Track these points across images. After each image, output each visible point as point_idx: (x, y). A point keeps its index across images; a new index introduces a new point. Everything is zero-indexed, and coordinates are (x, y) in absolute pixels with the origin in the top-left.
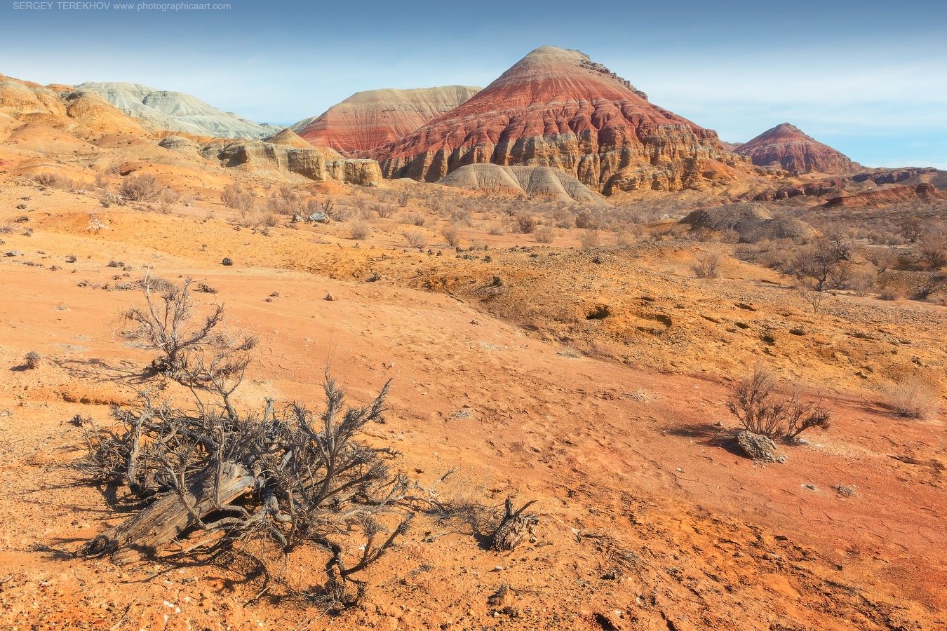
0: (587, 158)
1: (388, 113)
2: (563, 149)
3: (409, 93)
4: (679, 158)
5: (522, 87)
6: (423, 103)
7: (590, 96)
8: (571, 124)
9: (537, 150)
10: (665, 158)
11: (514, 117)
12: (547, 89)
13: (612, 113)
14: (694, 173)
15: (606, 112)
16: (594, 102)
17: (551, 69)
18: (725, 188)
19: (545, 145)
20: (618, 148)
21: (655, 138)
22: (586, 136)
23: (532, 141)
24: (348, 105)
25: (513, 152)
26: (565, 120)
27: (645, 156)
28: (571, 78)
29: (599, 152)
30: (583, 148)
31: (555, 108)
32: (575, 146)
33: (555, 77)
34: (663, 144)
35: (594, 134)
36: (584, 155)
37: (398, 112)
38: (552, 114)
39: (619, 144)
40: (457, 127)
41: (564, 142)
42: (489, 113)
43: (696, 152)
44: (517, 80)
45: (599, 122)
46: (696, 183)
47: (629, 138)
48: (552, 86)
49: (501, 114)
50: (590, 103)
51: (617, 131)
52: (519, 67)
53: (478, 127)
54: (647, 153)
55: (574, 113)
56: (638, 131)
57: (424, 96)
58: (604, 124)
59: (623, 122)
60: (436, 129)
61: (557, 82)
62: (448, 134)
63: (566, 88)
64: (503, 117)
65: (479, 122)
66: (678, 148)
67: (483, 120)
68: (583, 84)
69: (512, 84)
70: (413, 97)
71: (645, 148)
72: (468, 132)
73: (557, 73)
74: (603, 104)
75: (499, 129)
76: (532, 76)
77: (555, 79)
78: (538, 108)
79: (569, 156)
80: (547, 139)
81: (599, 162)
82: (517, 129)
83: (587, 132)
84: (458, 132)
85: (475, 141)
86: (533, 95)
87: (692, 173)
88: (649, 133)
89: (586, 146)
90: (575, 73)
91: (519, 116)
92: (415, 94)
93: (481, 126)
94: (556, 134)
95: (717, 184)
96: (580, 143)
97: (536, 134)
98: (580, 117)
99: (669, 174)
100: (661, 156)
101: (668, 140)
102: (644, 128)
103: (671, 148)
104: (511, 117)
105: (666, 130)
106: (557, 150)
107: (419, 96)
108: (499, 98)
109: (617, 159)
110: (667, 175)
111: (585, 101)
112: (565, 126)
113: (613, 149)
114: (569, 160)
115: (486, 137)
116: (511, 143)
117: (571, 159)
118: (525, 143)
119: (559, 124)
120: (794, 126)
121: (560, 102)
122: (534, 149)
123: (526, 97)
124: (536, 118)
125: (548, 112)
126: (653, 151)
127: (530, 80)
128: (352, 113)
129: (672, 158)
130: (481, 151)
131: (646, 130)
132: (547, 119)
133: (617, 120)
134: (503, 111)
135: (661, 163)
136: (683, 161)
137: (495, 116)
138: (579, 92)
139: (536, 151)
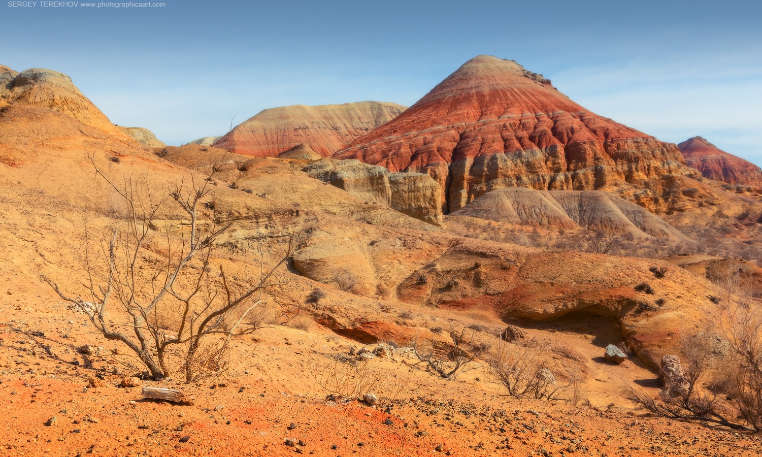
0: (558, 178)
1: (301, 132)
2: (531, 167)
3: (320, 109)
4: (655, 176)
5: (467, 99)
6: (337, 120)
7: (545, 108)
8: (532, 138)
9: (501, 169)
10: (640, 175)
11: (465, 132)
12: (496, 101)
13: (576, 126)
14: (675, 192)
15: (570, 125)
16: (551, 114)
17: (495, 80)
18: (715, 209)
19: (509, 163)
20: (589, 166)
21: (627, 154)
22: (552, 152)
23: (494, 159)
24: (256, 124)
25: (472, 172)
26: (524, 134)
27: (619, 173)
28: (519, 89)
29: (568, 169)
30: (551, 166)
31: (512, 122)
32: (543, 164)
33: (501, 87)
34: (637, 160)
35: (560, 149)
36: (553, 174)
37: (312, 131)
38: (509, 128)
39: (590, 160)
40: (400, 145)
41: (530, 160)
42: (433, 128)
43: (669, 168)
44: (459, 92)
45: (563, 136)
46: (681, 203)
47: (600, 155)
48: (501, 98)
49: (449, 129)
50: (546, 116)
51: (586, 146)
52: (458, 78)
53: (425, 144)
54: (620, 170)
55: (532, 127)
56: (606, 146)
57: (337, 113)
58: (569, 139)
59: (590, 135)
60: (373, 147)
61: (505, 94)
62: (391, 153)
63: (516, 99)
64: (453, 132)
65: (425, 139)
66: (652, 165)
67: (429, 137)
68: (533, 95)
69: (454, 97)
70: (326, 114)
71: (616, 164)
72: (414, 150)
73: (503, 84)
74: (562, 116)
75: (450, 146)
76: (475, 87)
77: (502, 90)
78: (490, 122)
79: (538, 175)
80: (510, 157)
81: (571, 181)
82: (473, 145)
83: (554, 147)
84: (403, 150)
85: (425, 160)
86: (481, 107)
87: (673, 192)
88: (618, 147)
89: (554, 163)
90: (521, 84)
91: (471, 131)
92: (327, 111)
93: (429, 143)
94: (520, 150)
95: (705, 204)
96: (546, 161)
97: (497, 151)
98: (542, 131)
99: (650, 193)
100: (635, 173)
101: (639, 154)
102: (612, 142)
103: (645, 164)
104: (461, 132)
105: (636, 144)
106: (524, 169)
107: (331, 113)
108: (443, 111)
109: (591, 177)
110: (648, 194)
111: (541, 113)
112: (527, 141)
113: (585, 166)
114: (539, 180)
115: (437, 156)
116: (469, 162)
117: (541, 178)
118: (486, 161)
119: (520, 139)
120: (705, 140)
121: (514, 115)
122: (497, 168)
123: (474, 110)
124: (492, 133)
125: (505, 126)
126: (626, 168)
127: (474, 91)
128: (261, 132)
129: (648, 174)
130: (435, 172)
131: (615, 145)
132: (506, 134)
133: (583, 135)
134: (451, 126)
135: (637, 182)
136: (660, 179)
137: (442, 132)
138: (532, 104)
139: (499, 170)
